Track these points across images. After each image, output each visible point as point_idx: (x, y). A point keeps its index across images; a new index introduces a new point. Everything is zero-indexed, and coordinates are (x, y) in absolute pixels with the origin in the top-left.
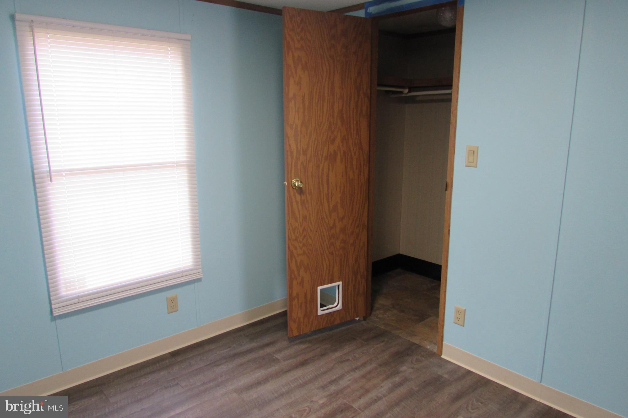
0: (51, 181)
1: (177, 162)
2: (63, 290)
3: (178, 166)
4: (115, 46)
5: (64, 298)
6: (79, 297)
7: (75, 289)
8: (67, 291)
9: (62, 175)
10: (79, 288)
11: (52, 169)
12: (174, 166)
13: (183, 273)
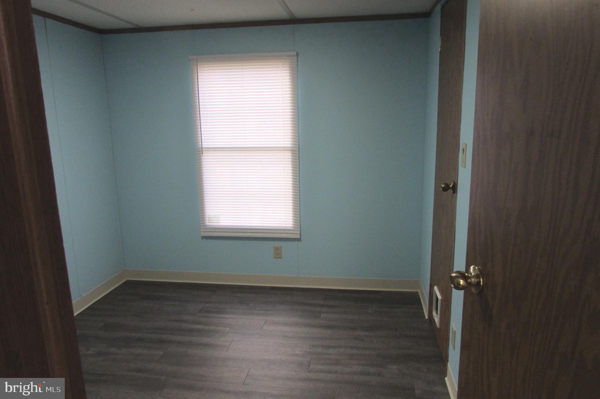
0: (202, 154)
1: (284, 147)
2: (207, 221)
3: (284, 150)
4: (243, 67)
5: (207, 227)
6: (215, 228)
7: (214, 223)
8: (209, 223)
9: (209, 151)
10: (216, 223)
11: (203, 146)
12: (281, 150)
13: (284, 231)
